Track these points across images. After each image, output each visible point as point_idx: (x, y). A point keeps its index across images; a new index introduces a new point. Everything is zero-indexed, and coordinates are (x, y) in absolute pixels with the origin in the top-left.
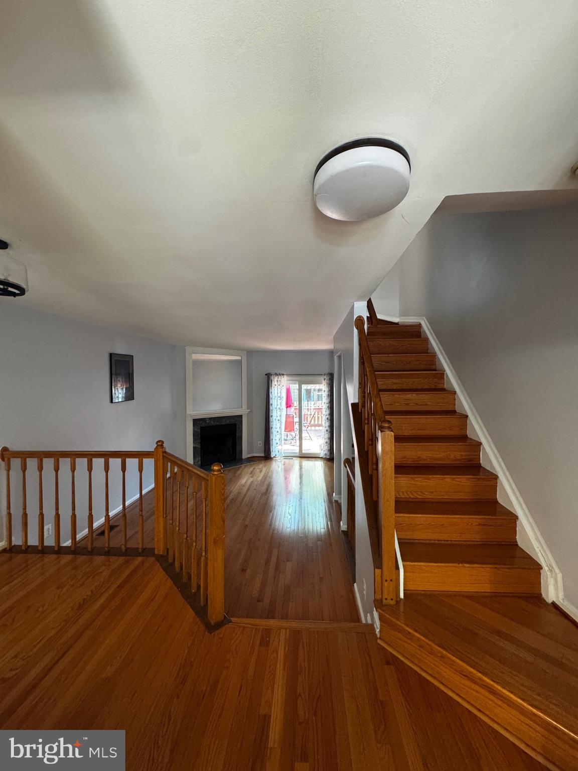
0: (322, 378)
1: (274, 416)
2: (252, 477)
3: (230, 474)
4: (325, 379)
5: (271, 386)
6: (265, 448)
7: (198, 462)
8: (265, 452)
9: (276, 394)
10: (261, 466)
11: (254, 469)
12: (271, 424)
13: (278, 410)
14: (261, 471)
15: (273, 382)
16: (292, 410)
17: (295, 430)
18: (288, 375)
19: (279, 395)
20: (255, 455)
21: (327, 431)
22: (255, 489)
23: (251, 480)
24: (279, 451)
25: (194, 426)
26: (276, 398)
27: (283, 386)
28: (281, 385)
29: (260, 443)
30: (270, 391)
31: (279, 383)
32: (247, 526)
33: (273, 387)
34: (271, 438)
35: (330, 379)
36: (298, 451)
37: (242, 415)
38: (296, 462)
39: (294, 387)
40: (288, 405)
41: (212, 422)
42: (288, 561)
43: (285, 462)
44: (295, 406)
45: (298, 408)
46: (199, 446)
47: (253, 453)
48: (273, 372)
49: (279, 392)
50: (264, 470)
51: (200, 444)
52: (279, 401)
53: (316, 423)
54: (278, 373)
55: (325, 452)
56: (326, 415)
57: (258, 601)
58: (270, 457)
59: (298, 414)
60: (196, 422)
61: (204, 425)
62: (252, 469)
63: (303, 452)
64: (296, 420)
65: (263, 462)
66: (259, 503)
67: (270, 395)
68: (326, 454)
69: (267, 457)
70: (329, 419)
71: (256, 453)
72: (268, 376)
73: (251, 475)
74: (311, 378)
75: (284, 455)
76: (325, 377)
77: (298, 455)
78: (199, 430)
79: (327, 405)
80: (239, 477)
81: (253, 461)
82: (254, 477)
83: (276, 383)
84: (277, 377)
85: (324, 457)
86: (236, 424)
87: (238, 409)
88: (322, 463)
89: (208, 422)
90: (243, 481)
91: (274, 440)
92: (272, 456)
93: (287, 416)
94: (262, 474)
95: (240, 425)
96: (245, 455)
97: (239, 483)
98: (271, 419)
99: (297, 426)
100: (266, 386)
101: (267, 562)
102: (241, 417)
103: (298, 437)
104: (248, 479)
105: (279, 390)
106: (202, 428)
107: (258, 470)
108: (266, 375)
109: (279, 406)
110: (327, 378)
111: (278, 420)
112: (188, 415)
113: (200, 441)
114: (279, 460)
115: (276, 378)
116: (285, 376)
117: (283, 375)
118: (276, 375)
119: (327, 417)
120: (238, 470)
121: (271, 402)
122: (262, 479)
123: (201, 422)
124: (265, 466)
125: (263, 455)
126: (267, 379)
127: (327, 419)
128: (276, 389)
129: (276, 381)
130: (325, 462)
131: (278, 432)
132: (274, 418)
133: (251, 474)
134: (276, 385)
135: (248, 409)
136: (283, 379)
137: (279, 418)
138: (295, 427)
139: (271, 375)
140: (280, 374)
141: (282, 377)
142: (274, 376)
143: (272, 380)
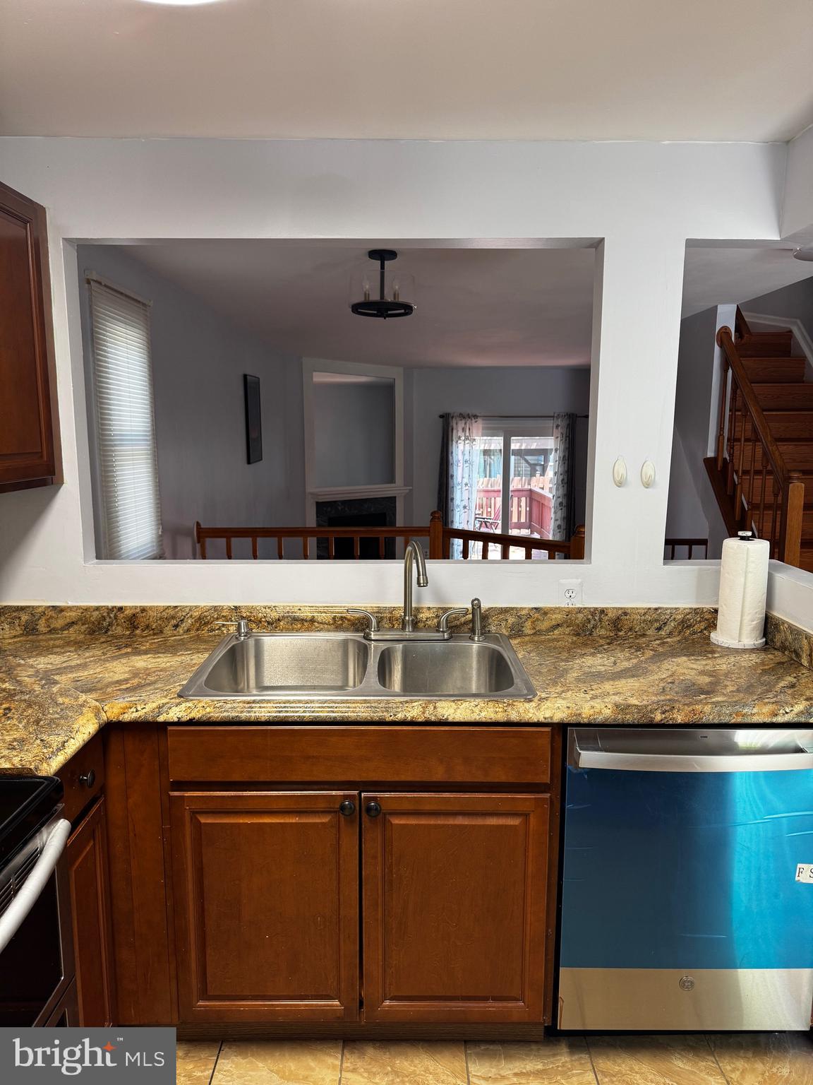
0: (550, 423)
4: (557, 426)
5: (452, 441)
9: (461, 457)
12: (451, 515)
13: (465, 488)
15: (454, 431)
18: (485, 418)
19: (466, 457)
21: (559, 526)
26: (461, 464)
27: (475, 439)
30: (450, 450)
31: (467, 434)
35: (568, 425)
37: (395, 497)
41: (346, 509)
48: (456, 411)
49: (467, 453)
54: (466, 414)
56: (559, 497)
60: (321, 507)
61: (333, 513)
67: (450, 458)
70: (564, 504)
72: (446, 419)
74: (530, 424)
76: (559, 422)
79: (562, 477)
83: (461, 434)
84: (463, 422)
86: (385, 513)
87: (389, 485)
89: (340, 508)
95: (392, 514)
100: (442, 440)
102: (392, 500)
105: (467, 446)
106: (330, 518)
108: (441, 416)
110: (562, 423)
112: (309, 494)
115: (461, 424)
116: (480, 420)
117: (476, 417)
118: (463, 416)
119: (560, 500)
123: (329, 509)
126: (442, 426)
128: (460, 446)
129: (460, 429)
132: (456, 503)
134: (460, 437)
135: (405, 485)
136: (475, 425)
139: (453, 417)
140: (470, 415)
141: (474, 421)
142: (458, 419)
143: (452, 429)
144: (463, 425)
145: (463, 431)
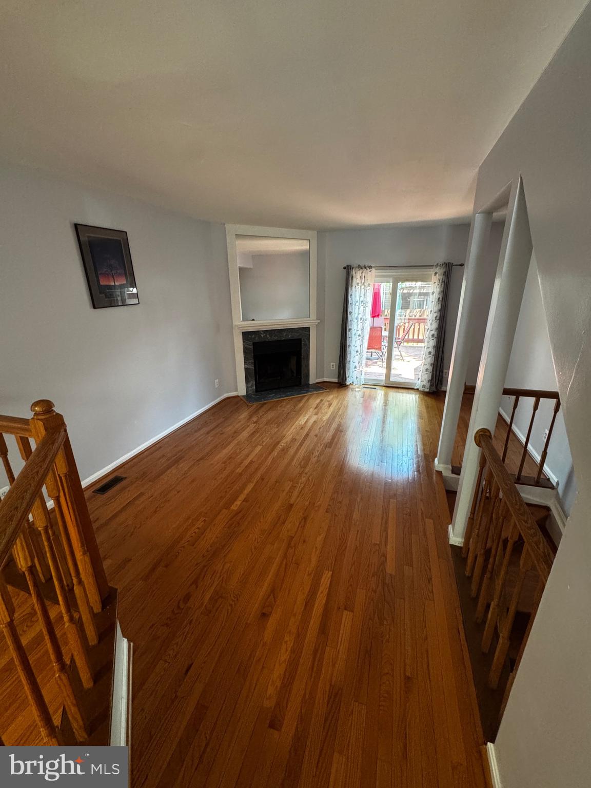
0: (431, 272)
1: (353, 329)
2: (316, 414)
3: (289, 406)
4: (436, 274)
5: (352, 286)
6: (339, 373)
7: (252, 386)
8: (338, 378)
9: (358, 298)
10: (331, 397)
11: (322, 400)
12: (348, 340)
13: (360, 321)
14: (330, 405)
15: (354, 279)
16: (379, 322)
17: (382, 347)
18: (378, 268)
19: (362, 299)
20: (326, 379)
21: (430, 353)
22: (316, 436)
23: (314, 418)
24: (357, 378)
25: (243, 342)
26: (358, 304)
27: (369, 285)
28: (366, 284)
29: (333, 366)
30: (350, 293)
31: (363, 281)
32: (291, 506)
33: (353, 288)
34: (348, 359)
35: (445, 272)
36: (383, 378)
37: (309, 328)
38: (380, 393)
39: (385, 289)
40: (375, 313)
41: (268, 336)
42: (345, 609)
43: (364, 393)
44: (385, 314)
45: (389, 317)
46: (252, 367)
47: (323, 377)
48: (355, 263)
49: (362, 295)
50: (335, 403)
51: (253, 365)
52: (362, 308)
53: (416, 337)
54: (362, 264)
55: (423, 383)
56: (432, 330)
57: (272, 726)
58: (346, 384)
59: (388, 325)
60: (246, 335)
61: (257, 340)
62: (318, 401)
63: (392, 379)
64: (385, 333)
65: (336, 390)
66: (318, 461)
67: (350, 299)
68: (424, 386)
69: (341, 384)
71: (326, 378)
72: (348, 269)
73: (316, 410)
74: (414, 272)
75: (363, 383)
76: (437, 270)
77: (383, 383)
78: (251, 347)
79: (435, 315)
80: (299, 413)
81: (323, 389)
82: (320, 414)
83: (358, 281)
84: (361, 271)
85: (421, 389)
86: (301, 339)
87: (305, 319)
88: (417, 396)
89: (262, 336)
90: (302, 420)
91: (351, 363)
92: (348, 383)
93: (373, 329)
94: (332, 409)
95: (307, 342)
96: (313, 380)
97: (297, 422)
98: (348, 333)
99: (385, 343)
100: (345, 285)
101: (309, 604)
102: (307, 330)
103: (385, 357)
104: (310, 417)
105: (363, 290)
106: (254, 344)
107: (327, 404)
108: (345, 268)
109: (360, 316)
110: (440, 271)
111: (359, 336)
112: (236, 326)
113: (253, 361)
114: (357, 389)
115: (359, 274)
116: (373, 270)
117: (370, 267)
118: (360, 267)
119: (433, 332)
120: (300, 401)
121: (350, 310)
122: (329, 419)
123: (253, 336)
124: (337, 397)
125: (336, 380)
126: (345, 275)
127: (433, 336)
128: (358, 290)
129: (358, 277)
130: (422, 396)
131: (357, 352)
132: (354, 332)
133: (315, 408)
134: (358, 284)
135: (317, 319)
136: (369, 274)
137: (360, 332)
138: (383, 344)
139: (353, 268)
140: (366, 265)
141: (369, 270)
142: (357, 269)
143: (352, 277)
144: (361, 274)
145: (361, 279)
